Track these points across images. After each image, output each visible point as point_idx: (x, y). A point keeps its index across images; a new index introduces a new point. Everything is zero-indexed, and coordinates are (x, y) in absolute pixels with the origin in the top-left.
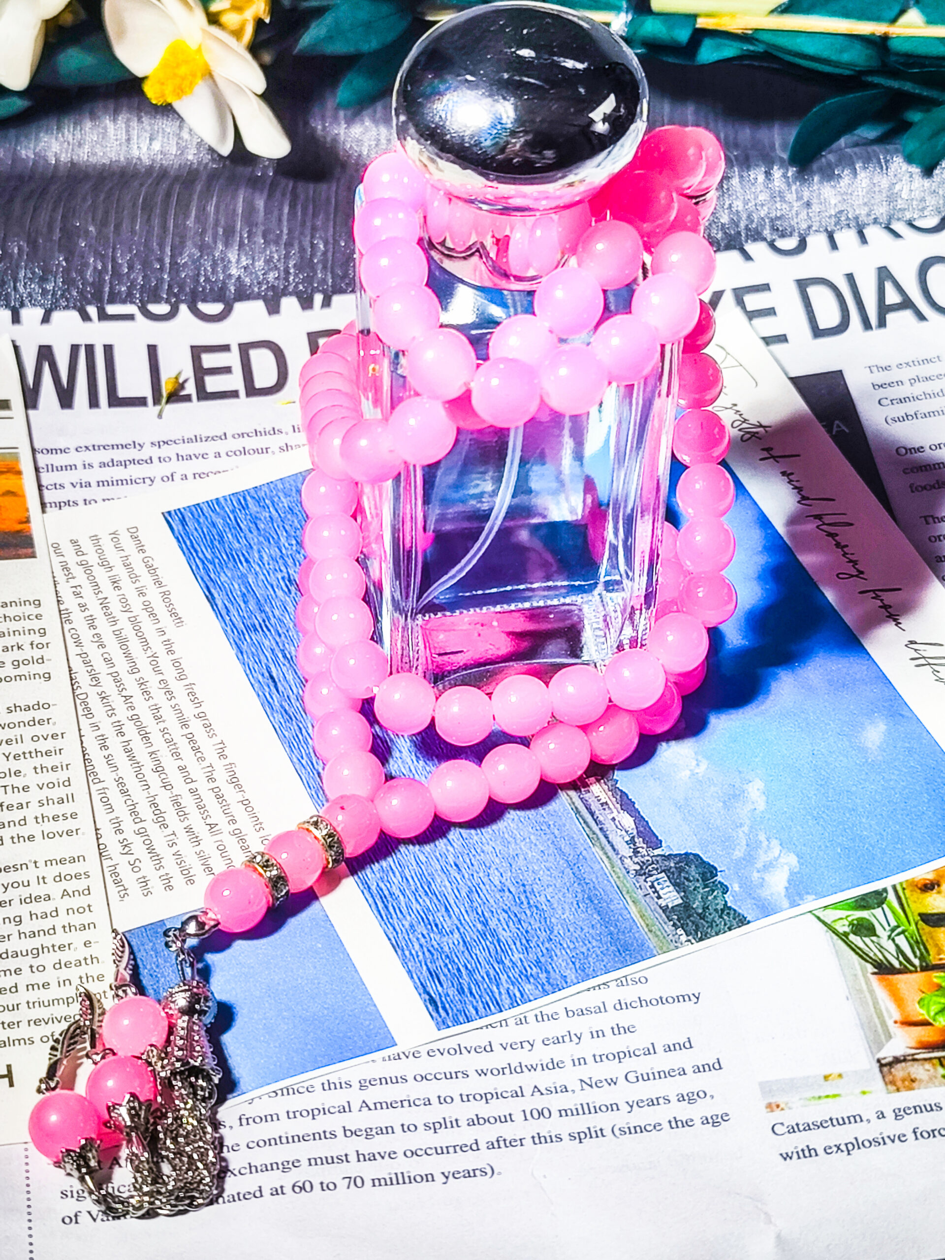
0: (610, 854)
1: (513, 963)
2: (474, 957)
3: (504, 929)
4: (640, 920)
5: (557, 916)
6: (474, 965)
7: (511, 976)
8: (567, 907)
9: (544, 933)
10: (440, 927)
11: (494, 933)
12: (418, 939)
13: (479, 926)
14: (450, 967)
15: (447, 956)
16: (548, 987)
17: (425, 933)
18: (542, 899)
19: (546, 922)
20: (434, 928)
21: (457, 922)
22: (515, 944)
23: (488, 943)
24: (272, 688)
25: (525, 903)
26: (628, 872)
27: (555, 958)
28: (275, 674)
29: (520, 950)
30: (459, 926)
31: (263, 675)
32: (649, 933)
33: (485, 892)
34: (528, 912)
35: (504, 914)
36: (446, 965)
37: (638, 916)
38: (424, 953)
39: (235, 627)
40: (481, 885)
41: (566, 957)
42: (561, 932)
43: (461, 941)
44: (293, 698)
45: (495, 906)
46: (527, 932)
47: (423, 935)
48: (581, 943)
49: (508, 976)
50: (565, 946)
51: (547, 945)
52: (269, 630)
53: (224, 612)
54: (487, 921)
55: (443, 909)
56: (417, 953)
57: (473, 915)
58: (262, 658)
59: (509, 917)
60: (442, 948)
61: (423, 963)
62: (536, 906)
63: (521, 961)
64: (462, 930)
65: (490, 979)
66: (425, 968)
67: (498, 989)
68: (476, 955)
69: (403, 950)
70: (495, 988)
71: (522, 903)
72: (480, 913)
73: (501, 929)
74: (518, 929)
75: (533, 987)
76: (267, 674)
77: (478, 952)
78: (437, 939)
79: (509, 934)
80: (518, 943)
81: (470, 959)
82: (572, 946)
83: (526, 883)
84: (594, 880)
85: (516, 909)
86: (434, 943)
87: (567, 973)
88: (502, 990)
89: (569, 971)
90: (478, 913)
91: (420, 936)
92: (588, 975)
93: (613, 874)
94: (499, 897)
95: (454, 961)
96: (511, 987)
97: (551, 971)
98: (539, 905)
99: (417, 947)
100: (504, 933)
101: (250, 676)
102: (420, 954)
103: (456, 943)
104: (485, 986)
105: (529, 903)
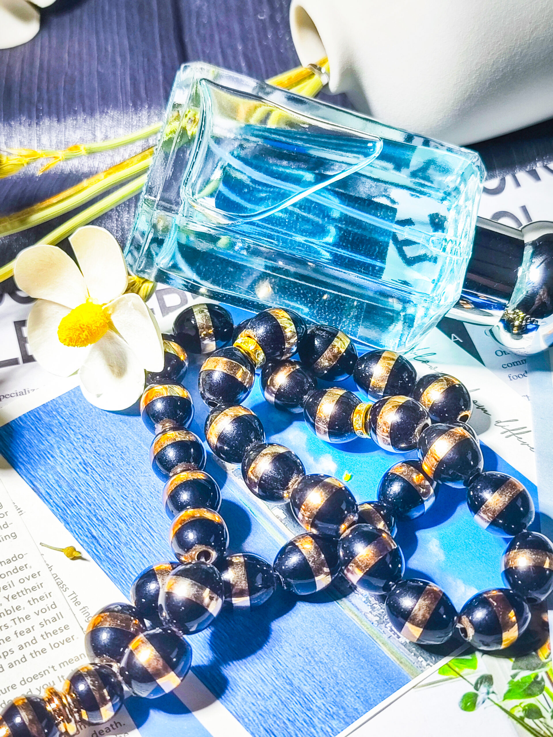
0: (356, 613)
1: (319, 708)
2: (292, 710)
3: (305, 685)
4: (392, 656)
5: (337, 665)
6: (293, 717)
7: (320, 717)
8: (340, 656)
9: (332, 680)
10: (262, 695)
11: (299, 690)
12: (250, 708)
13: (288, 687)
14: (278, 722)
15: (274, 715)
16: (347, 720)
17: (253, 701)
18: (323, 656)
19: (330, 671)
20: (258, 696)
21: (272, 688)
22: (315, 693)
23: (298, 698)
24: (96, 544)
25: (312, 661)
26: (373, 623)
27: (345, 696)
28: (95, 534)
29: (320, 696)
30: (275, 690)
31: (87, 536)
32: (400, 664)
33: (284, 660)
34: (317, 668)
35: (301, 673)
36: (275, 722)
37: (389, 653)
38: (257, 717)
39: (58, 506)
40: (280, 656)
41: (352, 694)
42: (343, 676)
43: (279, 701)
44: (112, 548)
45: (294, 669)
46: (320, 682)
47: (253, 704)
48: (359, 682)
49: (318, 718)
50: (349, 685)
51: (337, 688)
52: (82, 503)
53: (47, 497)
54: (291, 681)
55: (261, 681)
56: (253, 718)
57: (281, 680)
58: (83, 524)
59: (305, 675)
60: (268, 710)
61: (259, 725)
62: (321, 662)
63: (324, 705)
64: (277, 693)
65: (307, 724)
66: (262, 728)
67: (315, 729)
68: (292, 708)
69: (243, 719)
70: (312, 730)
71: (310, 662)
72: (285, 677)
73: (302, 685)
74: (314, 682)
75: (338, 722)
76: (89, 535)
77: (293, 706)
78: (263, 704)
79: (309, 687)
80: (318, 693)
81: (289, 713)
82: (354, 685)
83: (308, 646)
84: (352, 633)
85: (308, 668)
86: (262, 708)
87: (357, 706)
88: (318, 730)
89: (358, 705)
90: (284, 678)
91: (251, 705)
92: (371, 705)
93: (363, 627)
94: (294, 662)
95: (279, 718)
96: (323, 726)
97: (345, 706)
98: (322, 660)
99: (252, 714)
100: (305, 687)
101: (79, 539)
102: (255, 718)
103: (276, 703)
104: (306, 729)
105: (315, 661)
